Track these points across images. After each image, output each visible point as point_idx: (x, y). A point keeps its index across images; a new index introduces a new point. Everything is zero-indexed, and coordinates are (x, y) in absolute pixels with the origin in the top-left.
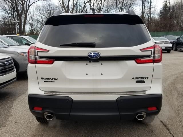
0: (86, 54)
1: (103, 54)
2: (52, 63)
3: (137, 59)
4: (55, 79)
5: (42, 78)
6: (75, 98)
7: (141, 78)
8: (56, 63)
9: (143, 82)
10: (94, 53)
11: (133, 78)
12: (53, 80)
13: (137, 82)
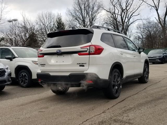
0: (55, 51)
1: (63, 51)
2: (43, 57)
3: (79, 53)
4: (44, 64)
5: (41, 65)
6: (52, 74)
7: (82, 64)
8: (45, 56)
9: (84, 66)
10: (59, 51)
11: (78, 64)
12: (44, 65)
13: (80, 66)
